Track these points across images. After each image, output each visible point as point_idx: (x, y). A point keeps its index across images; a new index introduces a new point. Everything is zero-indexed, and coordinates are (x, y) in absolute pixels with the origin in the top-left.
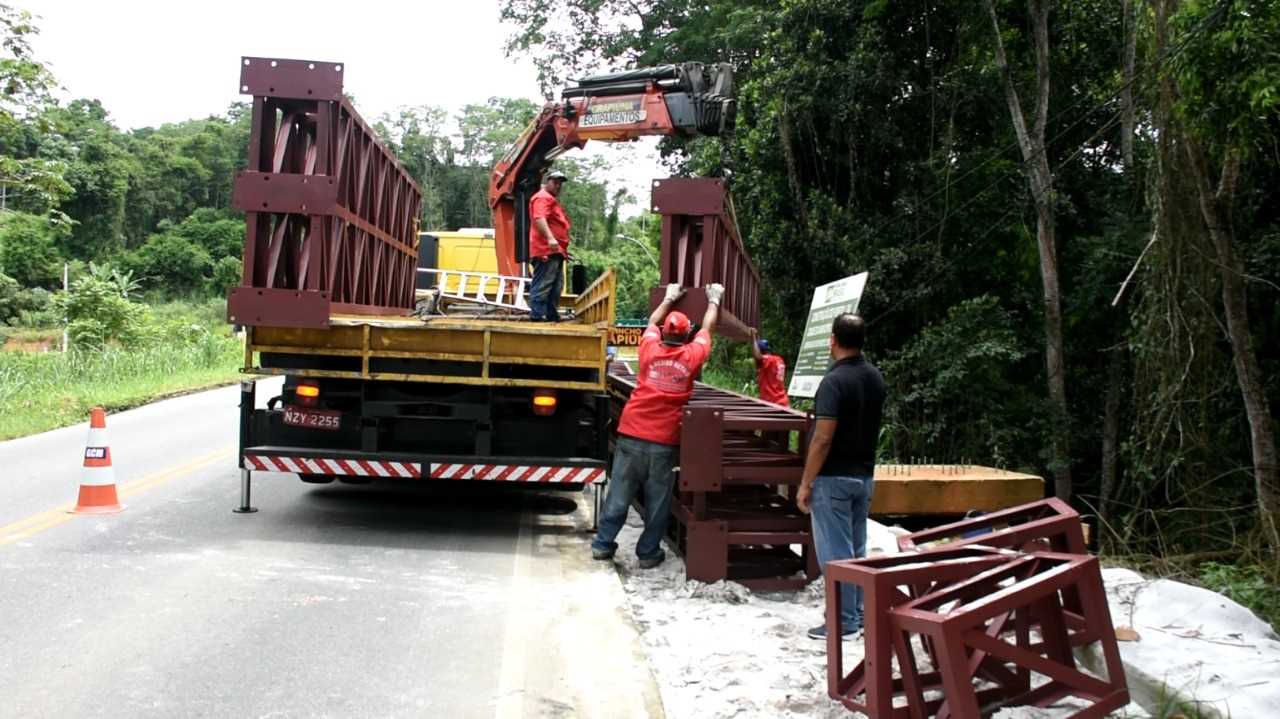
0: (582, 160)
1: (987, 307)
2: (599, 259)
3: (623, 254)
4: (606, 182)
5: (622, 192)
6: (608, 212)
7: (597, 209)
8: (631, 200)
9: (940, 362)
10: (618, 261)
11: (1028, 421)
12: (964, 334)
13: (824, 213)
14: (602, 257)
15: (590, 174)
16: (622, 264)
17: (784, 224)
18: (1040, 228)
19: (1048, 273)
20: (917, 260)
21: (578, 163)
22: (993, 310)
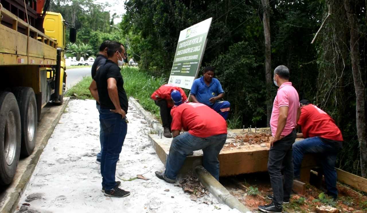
0: (102, 4)
1: (244, 46)
2: (107, 36)
3: (115, 34)
4: (110, 11)
5: (115, 14)
6: (110, 21)
7: (107, 19)
8: (118, 17)
9: (226, 67)
10: (113, 36)
11: (261, 91)
12: (235, 56)
13: (181, 10)
14: (109, 35)
15: (104, 8)
16: (115, 37)
17: (165, 14)
18: (264, 17)
19: (267, 34)
20: (217, 28)
21: (101, 4)
22: (246, 48)
